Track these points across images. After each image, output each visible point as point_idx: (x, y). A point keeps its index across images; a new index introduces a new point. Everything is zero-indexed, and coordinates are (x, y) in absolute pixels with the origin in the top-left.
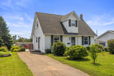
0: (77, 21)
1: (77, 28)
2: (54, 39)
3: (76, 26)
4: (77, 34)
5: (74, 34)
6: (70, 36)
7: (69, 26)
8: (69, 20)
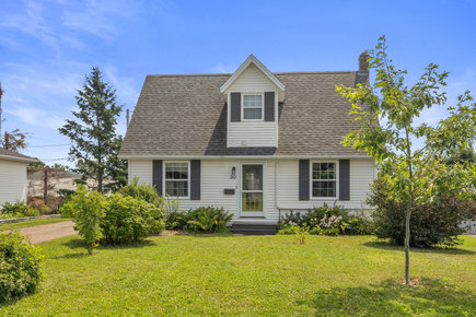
0: (273, 94)
1: (274, 125)
2: (167, 173)
3: (269, 117)
4: (271, 151)
5: (260, 154)
6: (238, 160)
7: (232, 121)
8: (232, 94)
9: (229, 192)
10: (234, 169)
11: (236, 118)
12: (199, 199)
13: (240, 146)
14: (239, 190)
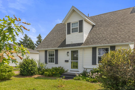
2: (49, 55)
3: (80, 31)
4: (81, 44)
7: (68, 34)
8: (68, 24)
9: (67, 61)
10: (68, 52)
11: (69, 33)
12: (58, 64)
13: (71, 43)
14: (70, 61)
